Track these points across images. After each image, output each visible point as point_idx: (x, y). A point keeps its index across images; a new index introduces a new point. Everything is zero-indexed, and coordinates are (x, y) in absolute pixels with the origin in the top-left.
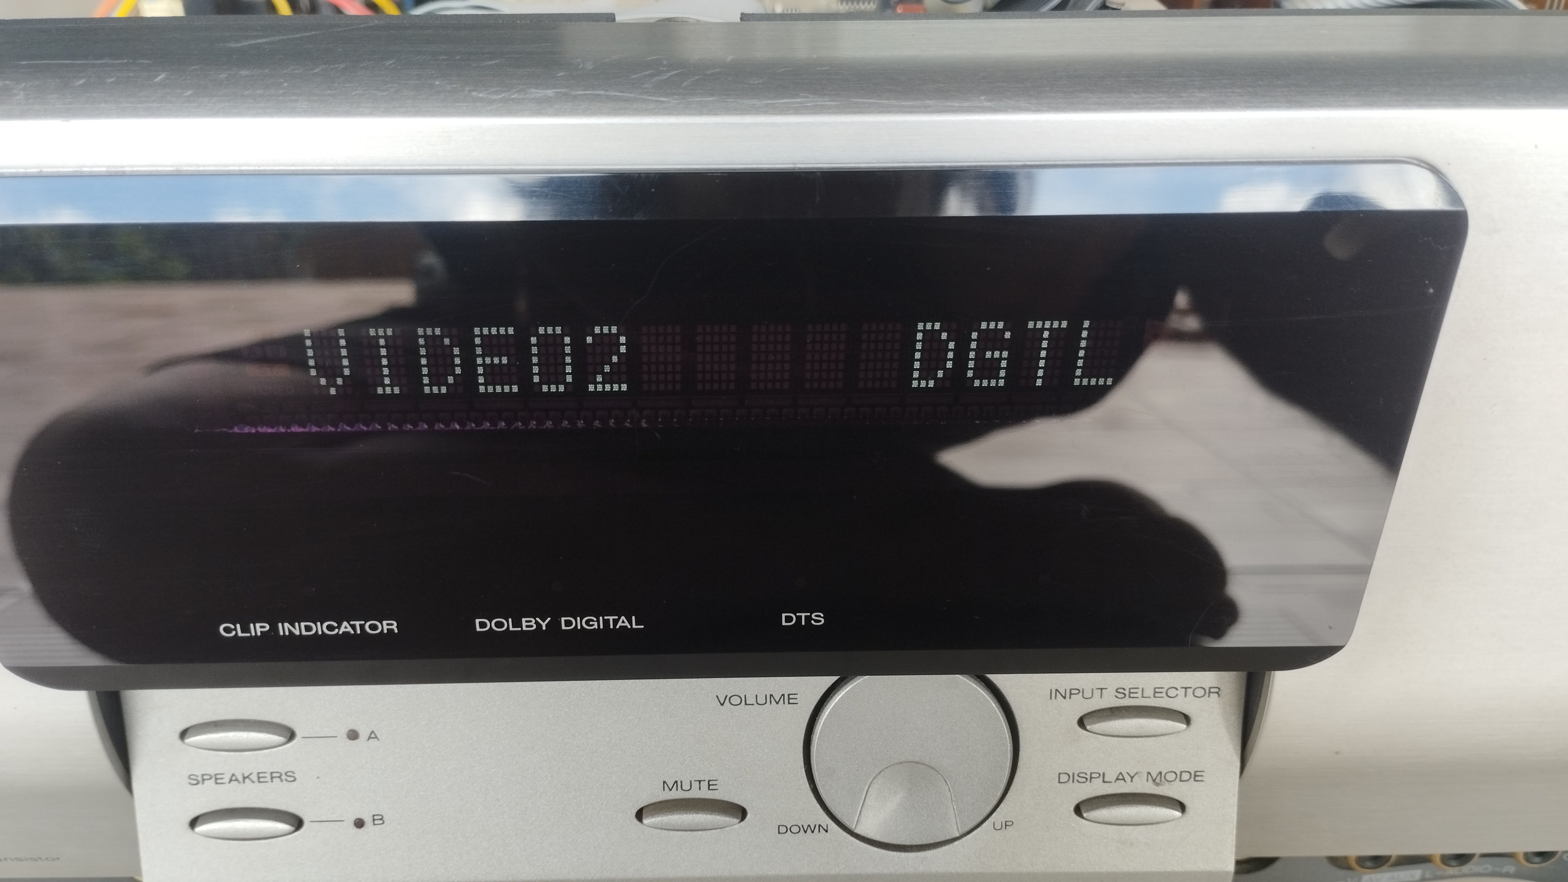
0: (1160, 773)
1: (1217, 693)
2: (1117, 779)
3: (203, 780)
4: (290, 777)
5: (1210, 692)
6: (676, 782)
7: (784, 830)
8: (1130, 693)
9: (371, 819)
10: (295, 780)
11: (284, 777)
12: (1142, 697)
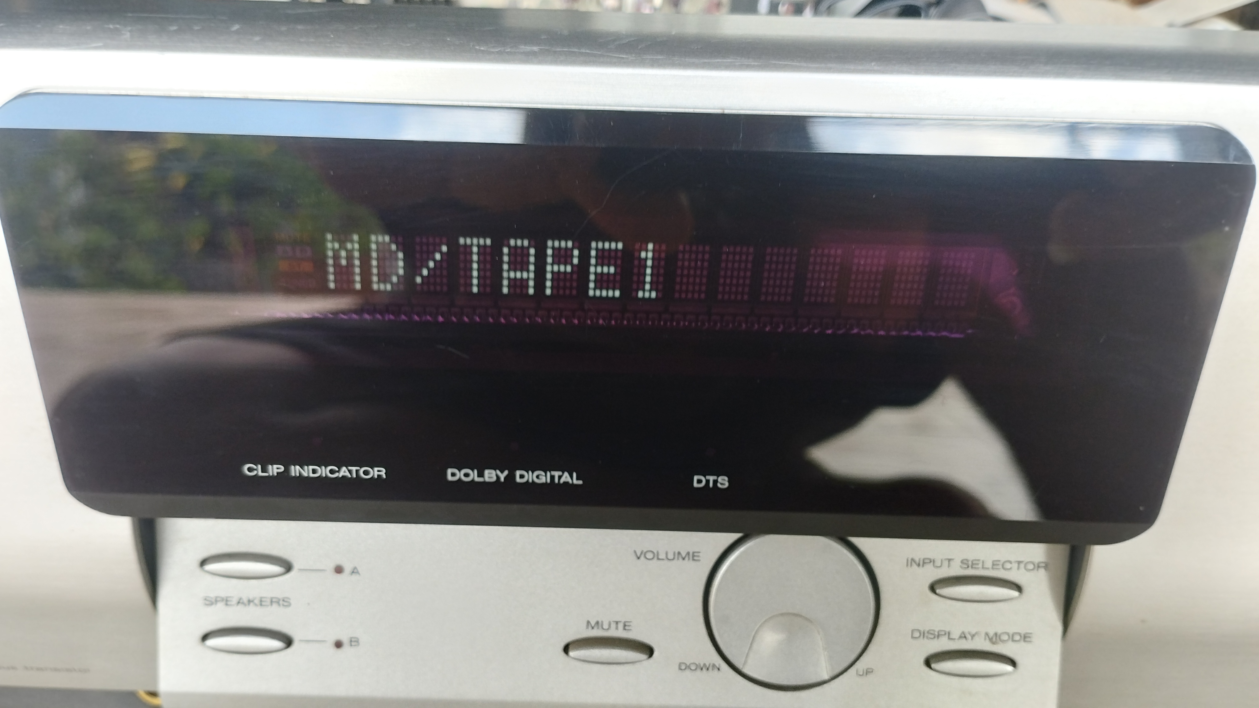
0: (996, 634)
1: (1045, 567)
2: (961, 638)
3: (216, 602)
4: (286, 602)
5: (1039, 567)
6: (598, 622)
7: (684, 667)
8: (973, 563)
9: (348, 641)
10: (290, 605)
11: (281, 602)
12: (983, 568)
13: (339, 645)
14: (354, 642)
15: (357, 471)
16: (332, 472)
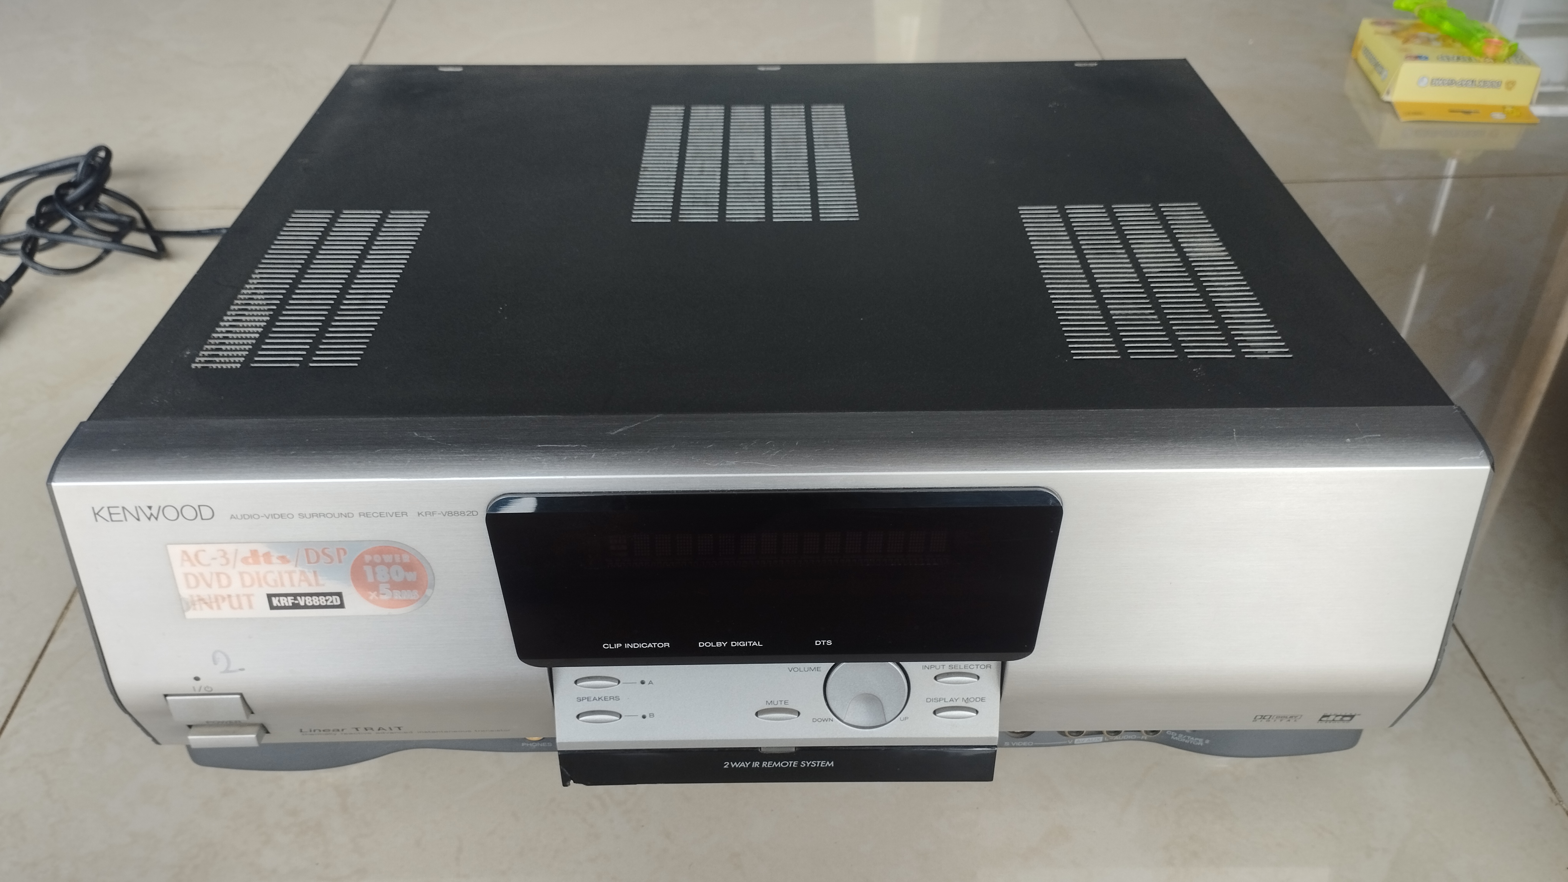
0: (968, 698)
1: (990, 667)
2: (950, 701)
3: (583, 700)
4: (617, 698)
5: (987, 667)
6: (771, 701)
7: (815, 720)
8: (955, 667)
9: (649, 715)
10: (619, 699)
11: (615, 698)
12: (960, 668)
13: (644, 717)
14: (652, 715)
15: (656, 645)
16: (644, 645)
